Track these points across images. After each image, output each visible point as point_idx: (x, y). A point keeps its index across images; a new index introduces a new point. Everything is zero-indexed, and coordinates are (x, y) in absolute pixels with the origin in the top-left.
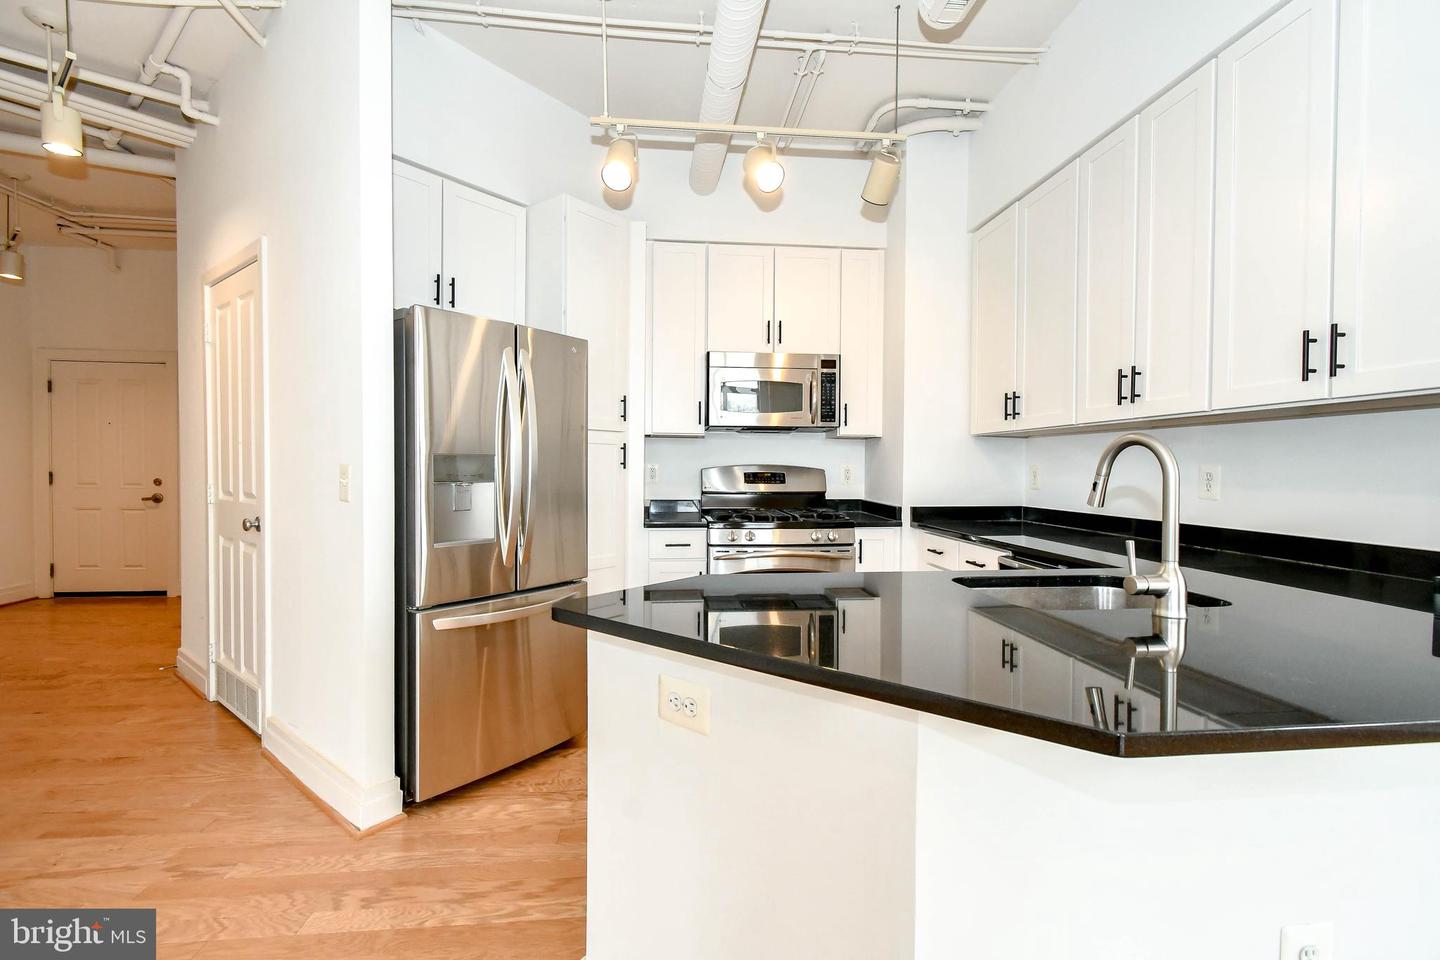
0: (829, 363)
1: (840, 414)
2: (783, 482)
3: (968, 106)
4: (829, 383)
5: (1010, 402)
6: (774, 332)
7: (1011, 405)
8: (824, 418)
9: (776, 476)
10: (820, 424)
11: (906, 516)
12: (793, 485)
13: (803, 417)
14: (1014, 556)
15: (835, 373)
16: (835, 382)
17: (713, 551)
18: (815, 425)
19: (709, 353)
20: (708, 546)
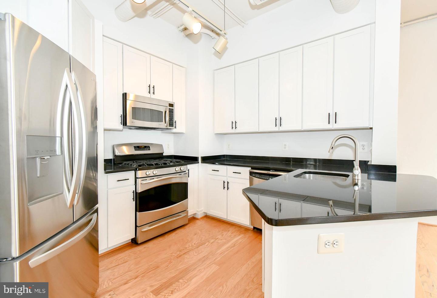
0: (171, 105)
1: (174, 124)
2: (149, 150)
4: (171, 112)
6: (151, 89)
8: (170, 125)
9: (146, 147)
11: (200, 160)
12: (153, 150)
13: (163, 125)
14: (251, 169)
15: (173, 109)
16: (173, 112)
17: (139, 181)
18: (167, 128)
19: (126, 93)
20: (136, 178)
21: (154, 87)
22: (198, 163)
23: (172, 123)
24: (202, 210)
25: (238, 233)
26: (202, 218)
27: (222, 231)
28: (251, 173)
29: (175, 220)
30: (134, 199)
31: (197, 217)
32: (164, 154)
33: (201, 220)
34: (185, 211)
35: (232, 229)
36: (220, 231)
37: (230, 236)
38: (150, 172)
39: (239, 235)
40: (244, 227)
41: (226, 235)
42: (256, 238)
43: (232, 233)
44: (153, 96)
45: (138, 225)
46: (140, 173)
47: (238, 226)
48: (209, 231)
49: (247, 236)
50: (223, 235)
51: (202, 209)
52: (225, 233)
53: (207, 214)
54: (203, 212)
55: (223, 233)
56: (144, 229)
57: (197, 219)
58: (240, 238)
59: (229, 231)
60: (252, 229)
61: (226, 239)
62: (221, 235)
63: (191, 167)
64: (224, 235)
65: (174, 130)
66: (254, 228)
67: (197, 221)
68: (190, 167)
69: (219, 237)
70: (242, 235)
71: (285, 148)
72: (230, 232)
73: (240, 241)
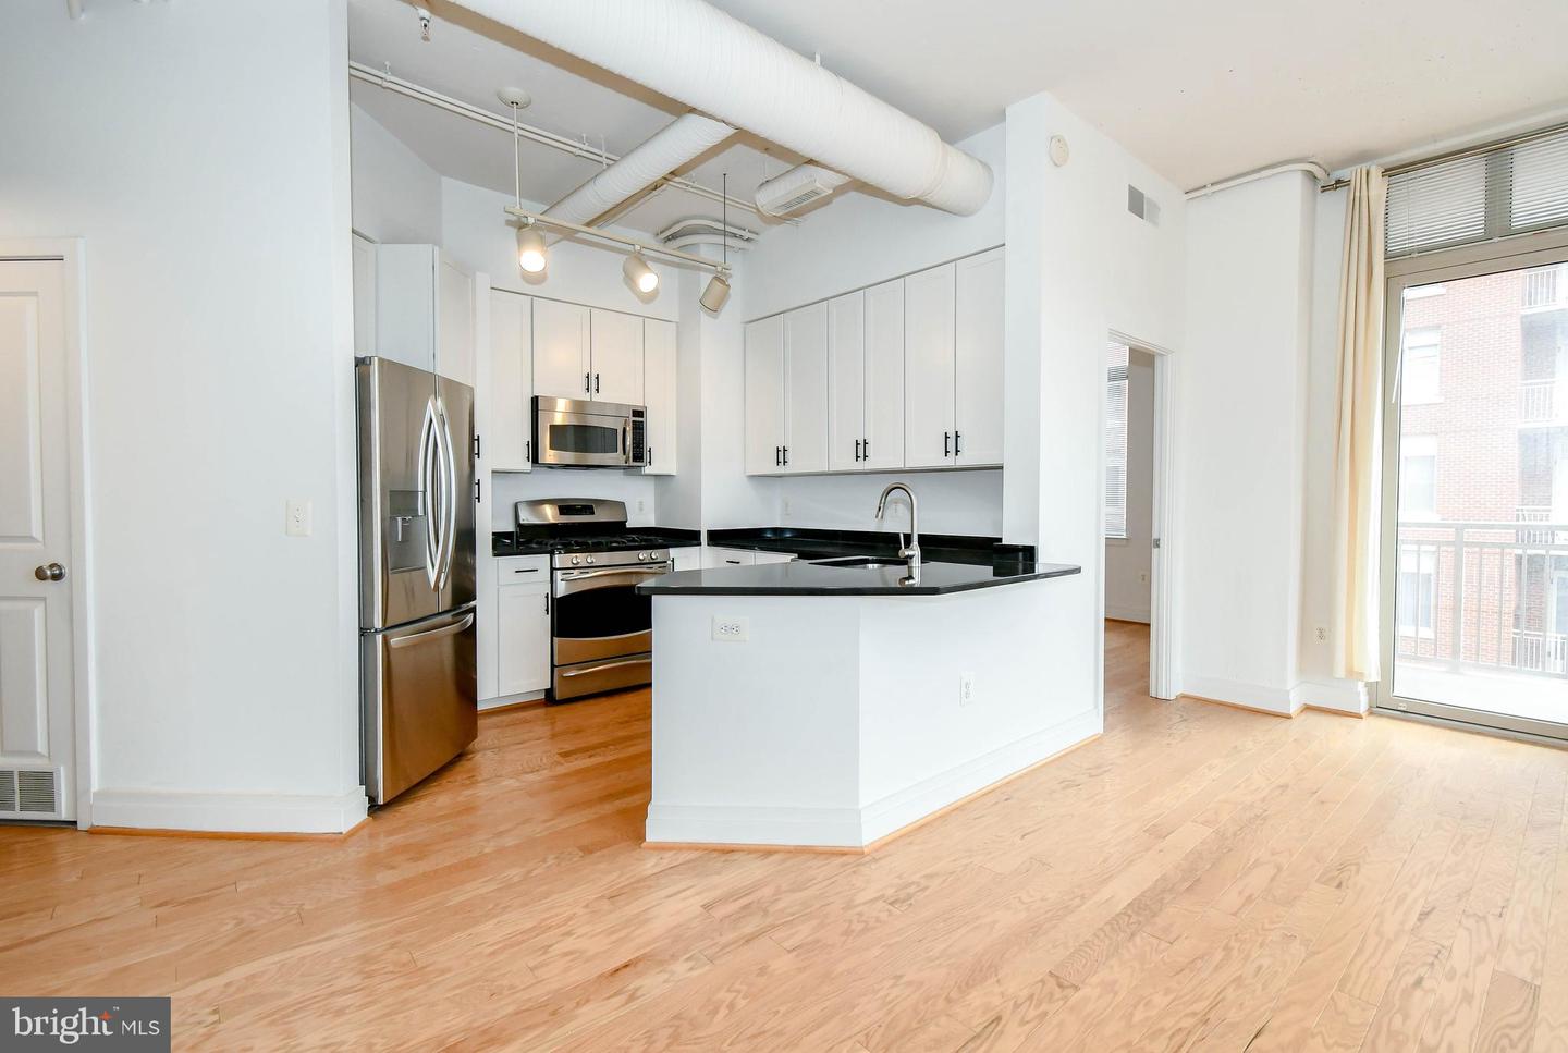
0: (638, 413)
1: (646, 457)
2: (593, 513)
3: (747, 235)
4: (639, 429)
5: (781, 454)
6: (592, 382)
7: (781, 455)
8: (635, 459)
9: (587, 507)
10: (632, 463)
11: (704, 538)
12: (600, 516)
13: (619, 458)
15: (643, 422)
16: (643, 429)
17: (558, 574)
18: (629, 465)
19: (537, 397)
20: (553, 569)
21: (597, 378)
22: (700, 544)
23: (639, 455)
30: (547, 610)
32: (628, 525)
38: (581, 558)
44: (596, 398)
45: (556, 663)
46: (561, 560)
56: (566, 672)
65: (648, 470)
68: (677, 552)
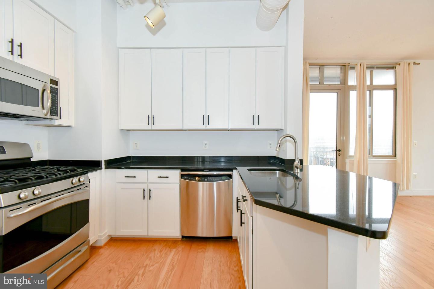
0: (54, 82)
1: (59, 113)
2: (4, 153)
4: (54, 93)
6: (15, 48)
8: (52, 113)
10: (49, 116)
11: (103, 165)
12: (11, 155)
13: (38, 112)
14: (181, 171)
15: (57, 89)
16: (57, 93)
17: (3, 213)
18: (47, 117)
21: (21, 46)
22: (102, 169)
23: (55, 110)
24: (105, 234)
25: (167, 250)
26: (106, 244)
27: (146, 253)
28: (182, 176)
29: (73, 261)
31: (98, 244)
32: (32, 160)
33: (107, 247)
34: (85, 242)
35: (157, 247)
36: (143, 255)
37: (161, 256)
38: (28, 193)
39: (170, 251)
40: (170, 239)
41: (154, 256)
42: (191, 248)
43: (161, 252)
44: (20, 61)
47: (162, 240)
48: (129, 259)
49: (180, 249)
50: (150, 259)
51: (106, 231)
52: (152, 255)
53: (112, 237)
54: (107, 235)
55: (150, 256)
57: (100, 247)
58: (174, 255)
59: (155, 250)
60: (181, 239)
61: (158, 263)
62: (148, 259)
63: (93, 176)
64: (152, 258)
65: (58, 122)
66: (183, 237)
67: (102, 251)
68: (91, 175)
69: (147, 262)
70: (174, 251)
71: (205, 147)
72: (157, 252)
73: (176, 258)
